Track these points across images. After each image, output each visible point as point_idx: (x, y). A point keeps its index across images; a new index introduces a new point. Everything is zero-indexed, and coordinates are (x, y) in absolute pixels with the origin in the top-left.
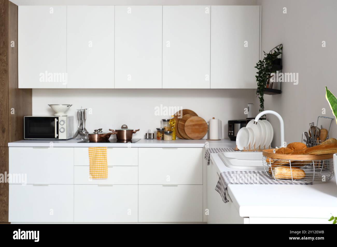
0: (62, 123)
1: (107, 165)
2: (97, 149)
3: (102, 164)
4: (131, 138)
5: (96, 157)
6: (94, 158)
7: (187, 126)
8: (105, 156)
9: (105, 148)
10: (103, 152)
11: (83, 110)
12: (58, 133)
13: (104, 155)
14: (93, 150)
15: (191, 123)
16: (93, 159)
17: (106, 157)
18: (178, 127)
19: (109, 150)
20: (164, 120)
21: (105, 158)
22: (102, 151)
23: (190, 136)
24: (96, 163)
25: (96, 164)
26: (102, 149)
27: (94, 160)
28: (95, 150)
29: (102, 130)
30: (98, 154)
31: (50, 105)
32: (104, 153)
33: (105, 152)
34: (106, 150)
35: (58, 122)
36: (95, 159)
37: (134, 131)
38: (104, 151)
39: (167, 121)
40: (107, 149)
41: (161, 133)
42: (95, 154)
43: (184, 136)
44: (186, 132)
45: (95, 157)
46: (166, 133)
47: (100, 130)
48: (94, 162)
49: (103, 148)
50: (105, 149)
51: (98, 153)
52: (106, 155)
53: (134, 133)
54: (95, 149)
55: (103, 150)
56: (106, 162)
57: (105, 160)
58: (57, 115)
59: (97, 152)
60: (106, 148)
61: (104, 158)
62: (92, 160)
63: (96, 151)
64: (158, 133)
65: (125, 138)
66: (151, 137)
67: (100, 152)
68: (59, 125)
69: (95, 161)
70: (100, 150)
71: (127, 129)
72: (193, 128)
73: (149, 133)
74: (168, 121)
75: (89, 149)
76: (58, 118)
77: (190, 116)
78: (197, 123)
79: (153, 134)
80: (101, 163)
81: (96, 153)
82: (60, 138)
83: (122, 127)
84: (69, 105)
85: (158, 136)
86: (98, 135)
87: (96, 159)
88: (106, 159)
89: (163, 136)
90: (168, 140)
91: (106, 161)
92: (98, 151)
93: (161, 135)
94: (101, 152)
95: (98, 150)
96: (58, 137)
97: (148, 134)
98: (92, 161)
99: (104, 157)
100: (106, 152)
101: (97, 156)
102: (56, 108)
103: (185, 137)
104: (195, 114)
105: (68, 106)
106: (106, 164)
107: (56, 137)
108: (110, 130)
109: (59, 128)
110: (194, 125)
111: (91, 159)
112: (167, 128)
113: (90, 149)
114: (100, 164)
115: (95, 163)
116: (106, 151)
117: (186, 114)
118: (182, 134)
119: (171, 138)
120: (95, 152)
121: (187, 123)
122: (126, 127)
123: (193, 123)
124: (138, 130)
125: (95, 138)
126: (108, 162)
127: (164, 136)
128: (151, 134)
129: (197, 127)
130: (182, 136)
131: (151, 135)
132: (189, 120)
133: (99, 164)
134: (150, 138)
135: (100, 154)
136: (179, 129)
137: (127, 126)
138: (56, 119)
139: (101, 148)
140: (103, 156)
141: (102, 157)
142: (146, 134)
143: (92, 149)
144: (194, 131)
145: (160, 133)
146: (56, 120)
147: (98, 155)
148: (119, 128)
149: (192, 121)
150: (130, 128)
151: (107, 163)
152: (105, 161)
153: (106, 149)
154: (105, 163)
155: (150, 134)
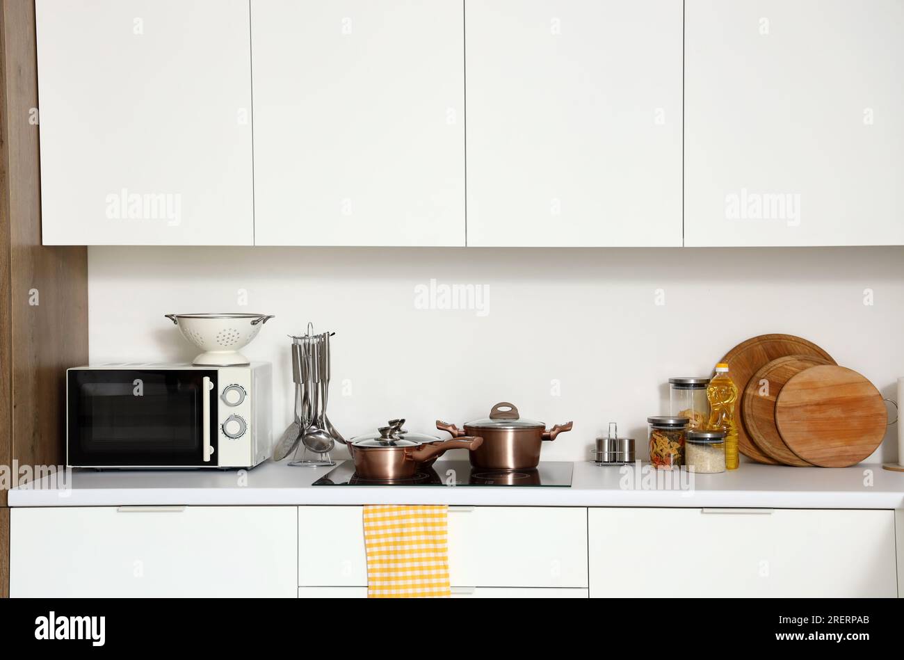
0: (233, 396)
1: (447, 584)
2: (403, 513)
3: (426, 581)
4: (535, 460)
5: (399, 548)
6: (388, 553)
7: (789, 408)
8: (440, 546)
9: (436, 511)
10: (430, 529)
11: (315, 337)
12: (214, 442)
13: (434, 542)
14: (383, 519)
15: (807, 397)
16: (385, 557)
17: (444, 550)
18: (747, 410)
19: (454, 519)
20: (680, 384)
21: (440, 555)
22: (425, 524)
23: (804, 451)
24: (401, 574)
25: (397, 578)
26: (424, 516)
27: (388, 561)
28: (391, 518)
29: (403, 428)
30: (409, 534)
31: (177, 319)
32: (434, 533)
33: (437, 529)
34: (444, 520)
35: (214, 394)
36: (392, 557)
37: (548, 428)
38: (433, 524)
39: (695, 385)
40: (449, 514)
41: (671, 438)
42: (394, 535)
43: (775, 451)
44: (783, 434)
45: (391, 548)
46: (698, 441)
47: (397, 424)
48: (389, 570)
49: (428, 511)
50: (440, 516)
51: (405, 530)
52: (444, 541)
53: (549, 438)
54: (395, 514)
55: (429, 520)
56: (442, 572)
57: (441, 563)
58: (207, 361)
59: (402, 526)
60: (444, 511)
61: (432, 555)
62: (381, 561)
63: (397, 522)
64: (658, 438)
65: (510, 462)
66: (622, 455)
67: (417, 525)
68: (221, 405)
69: (392, 566)
70: (416, 516)
71: (517, 421)
72: (817, 415)
73: (613, 437)
74: (701, 385)
75: (364, 512)
76: (213, 375)
77: (799, 364)
78: (833, 395)
79: (632, 443)
80: (422, 577)
81: (397, 530)
82: (222, 463)
83: (495, 414)
84: (261, 316)
85: (656, 453)
86: (400, 450)
87: (399, 557)
88: (444, 559)
89: (682, 452)
90: (709, 468)
91: (446, 567)
92: (405, 521)
93: (674, 448)
94: (422, 529)
95: (407, 517)
96: (214, 457)
97: (606, 441)
98: (377, 566)
99: (436, 550)
100: (444, 528)
101: (403, 543)
102: (204, 330)
103: (780, 454)
104: (821, 357)
105: (254, 323)
106: (443, 580)
107: (207, 458)
108: (441, 426)
109: (221, 419)
110: (819, 405)
111: (377, 558)
112: (696, 416)
113: (371, 516)
114: (418, 582)
115: (393, 574)
116: (441, 524)
117: (779, 356)
118: (766, 444)
119: (722, 463)
120: (393, 527)
121: (785, 398)
122: (514, 414)
123: (816, 397)
124: (566, 428)
125: (386, 465)
126: (451, 571)
127: (687, 451)
128: (621, 441)
129: (835, 413)
130: (766, 450)
131: (621, 449)
132: (794, 380)
133: (413, 578)
134: (616, 460)
135: (418, 533)
136: (749, 421)
137: (514, 408)
138: (206, 380)
139: (420, 511)
140: (432, 546)
141: (428, 550)
142: (600, 443)
143: (379, 515)
144: (822, 432)
145: (666, 439)
146: (207, 384)
147: (406, 539)
148: (481, 418)
149: (810, 386)
150: (529, 417)
151: (447, 576)
152: (438, 567)
153: (445, 515)
154: (438, 576)
155: (615, 444)
